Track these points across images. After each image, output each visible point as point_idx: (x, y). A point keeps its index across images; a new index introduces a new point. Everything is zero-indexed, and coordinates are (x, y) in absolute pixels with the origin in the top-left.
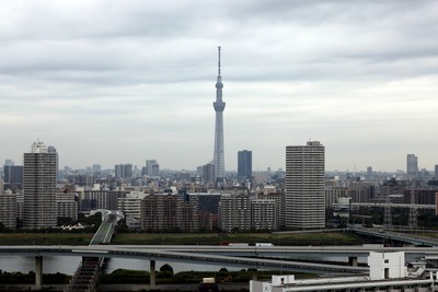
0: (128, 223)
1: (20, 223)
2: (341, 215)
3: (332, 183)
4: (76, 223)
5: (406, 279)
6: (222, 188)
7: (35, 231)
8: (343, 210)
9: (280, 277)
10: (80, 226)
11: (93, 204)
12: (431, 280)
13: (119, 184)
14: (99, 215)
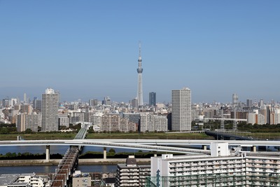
0: (94, 129)
1: (40, 129)
2: (200, 124)
3: (195, 108)
4: (68, 129)
5: (229, 156)
6: (141, 111)
7: (47, 133)
8: (200, 122)
9: (166, 155)
10: (70, 130)
11: (77, 119)
12: (242, 157)
13: (90, 109)
14: (80, 124)
